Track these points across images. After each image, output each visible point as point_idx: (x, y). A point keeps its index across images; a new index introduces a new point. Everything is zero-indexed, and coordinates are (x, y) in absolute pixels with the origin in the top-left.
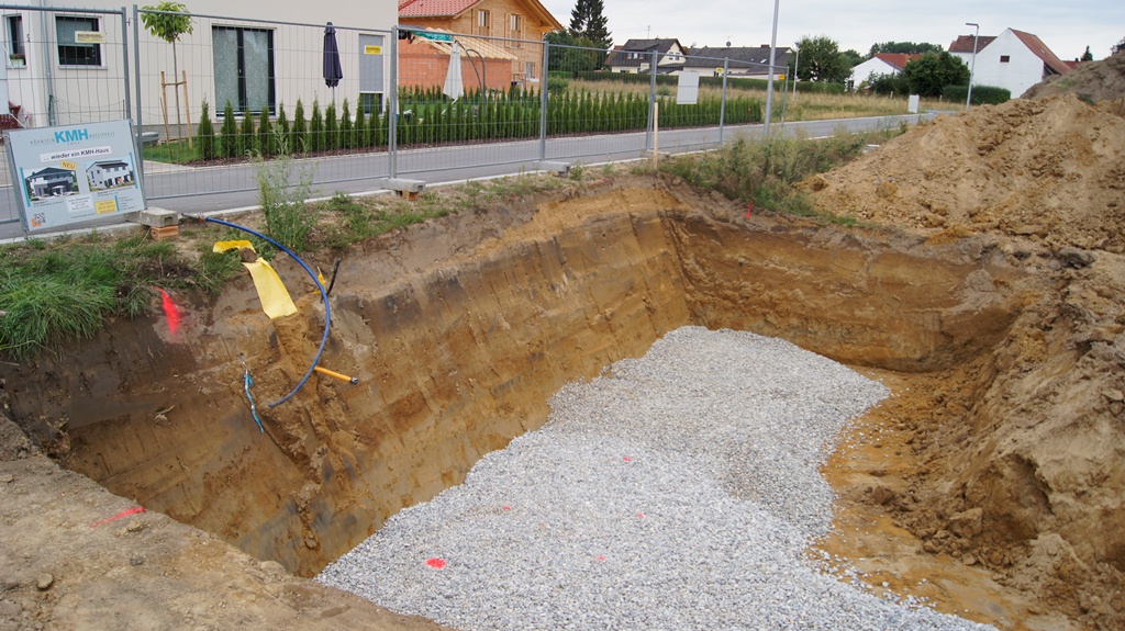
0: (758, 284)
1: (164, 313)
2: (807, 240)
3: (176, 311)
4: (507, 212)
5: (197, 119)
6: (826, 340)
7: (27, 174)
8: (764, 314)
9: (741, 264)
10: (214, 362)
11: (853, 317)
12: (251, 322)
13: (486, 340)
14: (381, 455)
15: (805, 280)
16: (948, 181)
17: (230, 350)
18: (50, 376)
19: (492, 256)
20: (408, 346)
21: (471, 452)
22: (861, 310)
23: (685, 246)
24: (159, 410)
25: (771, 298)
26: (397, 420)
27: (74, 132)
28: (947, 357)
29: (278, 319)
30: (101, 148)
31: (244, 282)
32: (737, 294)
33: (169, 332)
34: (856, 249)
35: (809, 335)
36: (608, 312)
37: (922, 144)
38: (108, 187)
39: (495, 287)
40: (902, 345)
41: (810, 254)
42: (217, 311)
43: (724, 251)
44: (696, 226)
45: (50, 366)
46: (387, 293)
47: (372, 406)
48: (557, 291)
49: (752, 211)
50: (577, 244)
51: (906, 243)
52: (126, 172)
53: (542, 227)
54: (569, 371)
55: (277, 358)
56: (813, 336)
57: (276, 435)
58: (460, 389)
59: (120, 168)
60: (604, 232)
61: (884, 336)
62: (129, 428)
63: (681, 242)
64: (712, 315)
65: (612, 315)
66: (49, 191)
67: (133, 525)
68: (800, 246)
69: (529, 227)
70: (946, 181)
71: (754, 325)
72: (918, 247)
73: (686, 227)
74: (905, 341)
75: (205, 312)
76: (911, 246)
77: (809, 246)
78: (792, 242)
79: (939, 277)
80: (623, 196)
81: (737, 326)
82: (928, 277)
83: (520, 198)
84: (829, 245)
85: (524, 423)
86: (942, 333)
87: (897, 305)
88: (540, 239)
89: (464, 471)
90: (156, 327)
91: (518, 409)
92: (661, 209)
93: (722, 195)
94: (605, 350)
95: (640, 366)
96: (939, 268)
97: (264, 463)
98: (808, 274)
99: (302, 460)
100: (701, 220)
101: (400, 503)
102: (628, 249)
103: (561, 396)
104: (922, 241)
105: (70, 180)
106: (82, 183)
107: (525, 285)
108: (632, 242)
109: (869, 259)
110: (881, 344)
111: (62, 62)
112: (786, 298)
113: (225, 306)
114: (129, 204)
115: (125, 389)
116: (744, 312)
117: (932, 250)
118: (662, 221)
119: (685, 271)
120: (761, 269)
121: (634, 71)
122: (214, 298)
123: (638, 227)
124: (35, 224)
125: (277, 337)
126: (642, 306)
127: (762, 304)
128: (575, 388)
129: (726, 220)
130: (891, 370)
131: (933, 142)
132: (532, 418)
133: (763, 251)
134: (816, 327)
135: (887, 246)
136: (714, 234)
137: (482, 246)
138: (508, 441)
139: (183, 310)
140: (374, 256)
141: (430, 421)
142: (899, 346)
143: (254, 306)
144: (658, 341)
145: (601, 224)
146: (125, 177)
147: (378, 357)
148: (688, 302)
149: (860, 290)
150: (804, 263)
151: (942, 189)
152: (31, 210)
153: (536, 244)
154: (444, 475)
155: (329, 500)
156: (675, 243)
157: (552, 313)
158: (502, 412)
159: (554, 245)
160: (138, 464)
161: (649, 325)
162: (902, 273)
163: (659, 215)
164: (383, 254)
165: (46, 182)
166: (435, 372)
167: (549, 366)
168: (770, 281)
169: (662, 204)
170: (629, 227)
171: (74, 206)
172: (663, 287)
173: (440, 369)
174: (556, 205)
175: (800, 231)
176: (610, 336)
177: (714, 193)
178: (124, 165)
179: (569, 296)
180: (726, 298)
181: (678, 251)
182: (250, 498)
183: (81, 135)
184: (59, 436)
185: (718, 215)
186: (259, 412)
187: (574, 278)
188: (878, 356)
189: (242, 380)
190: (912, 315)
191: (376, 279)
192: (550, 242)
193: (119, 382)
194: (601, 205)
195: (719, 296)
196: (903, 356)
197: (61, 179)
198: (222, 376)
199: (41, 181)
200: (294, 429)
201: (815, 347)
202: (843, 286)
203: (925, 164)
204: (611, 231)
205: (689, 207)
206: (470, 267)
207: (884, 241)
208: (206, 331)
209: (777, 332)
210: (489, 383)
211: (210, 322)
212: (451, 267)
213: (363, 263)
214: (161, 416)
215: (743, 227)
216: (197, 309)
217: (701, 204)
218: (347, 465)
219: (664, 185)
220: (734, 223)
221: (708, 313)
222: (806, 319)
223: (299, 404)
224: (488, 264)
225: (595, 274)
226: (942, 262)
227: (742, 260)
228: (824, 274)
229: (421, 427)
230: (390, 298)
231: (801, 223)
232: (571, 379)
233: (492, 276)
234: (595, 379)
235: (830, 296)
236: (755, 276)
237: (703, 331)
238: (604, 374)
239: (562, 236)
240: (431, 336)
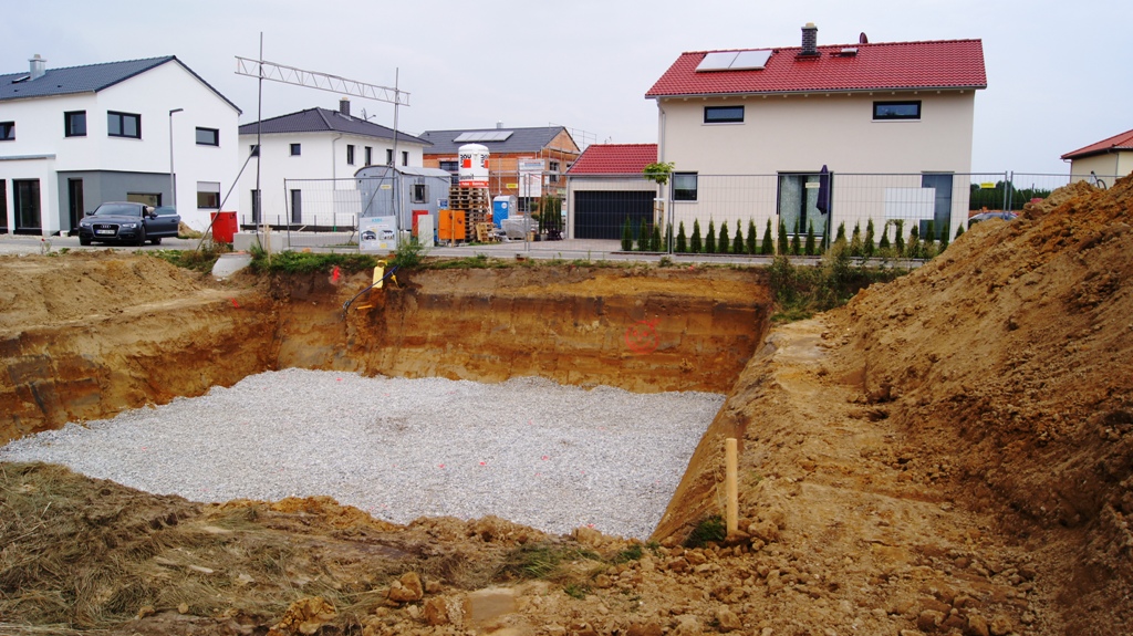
1: (333, 274)
3: (338, 275)
4: (557, 274)
7: (362, 232)
13: (488, 333)
19: (529, 295)
20: (434, 318)
21: (430, 372)
26: (406, 344)
30: (385, 225)
31: (369, 273)
33: (332, 281)
36: (624, 355)
38: (385, 239)
42: (353, 279)
48: (580, 328)
50: (622, 306)
53: (590, 288)
58: (449, 346)
60: (663, 305)
65: (627, 357)
66: (367, 238)
75: (348, 278)
80: (710, 285)
85: (478, 377)
88: (581, 294)
89: (418, 376)
90: (329, 278)
91: (484, 371)
105: (374, 235)
106: (377, 237)
107: (547, 317)
108: (705, 321)
111: (674, 199)
113: (358, 278)
114: (391, 246)
123: (718, 310)
124: (362, 248)
126: (676, 364)
132: (487, 377)
138: (459, 379)
141: (420, 350)
144: (674, 392)
145: (663, 298)
152: (361, 244)
153: (574, 297)
155: (345, 351)
157: (562, 338)
158: (470, 367)
159: (595, 301)
161: (673, 379)
163: (756, 306)
165: (367, 235)
170: (705, 308)
171: (374, 244)
176: (614, 369)
178: (391, 232)
179: (590, 334)
187: (607, 326)
197: (371, 235)
198: (340, 299)
204: (674, 305)
206: (505, 296)
208: (345, 284)
210: (473, 351)
211: (348, 281)
212: (488, 292)
213: (429, 278)
214: (314, 303)
216: (346, 276)
224: (525, 299)
229: (413, 350)
232: (544, 376)
239: (611, 299)
240: (451, 319)
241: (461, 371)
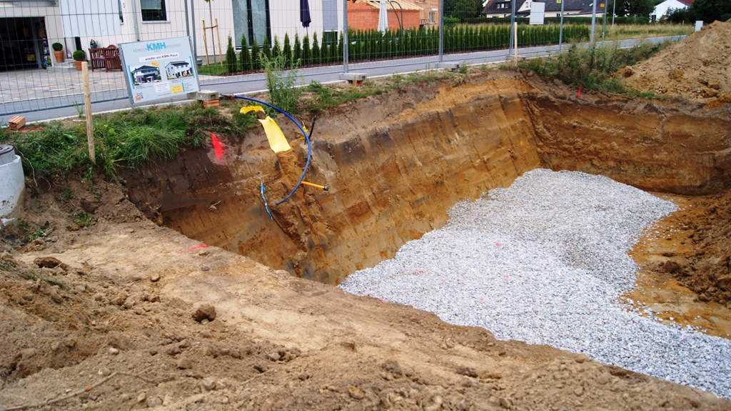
0: (586, 139)
1: (213, 147)
2: (620, 109)
3: (220, 146)
4: (419, 92)
5: (224, 51)
6: (634, 175)
7: (132, 69)
8: (591, 160)
9: (575, 127)
10: (243, 177)
11: (653, 160)
12: (264, 154)
13: (407, 172)
14: (343, 238)
15: (618, 136)
16: (720, 66)
17: (252, 170)
18: (150, 180)
19: (410, 120)
20: (358, 173)
21: (398, 240)
22: (658, 154)
23: (537, 116)
24: (212, 203)
25: (595, 149)
26: (353, 218)
27: (158, 44)
28: (719, 184)
29: (280, 153)
30: (173, 54)
31: (259, 130)
32: (572, 147)
33: (216, 158)
34: (654, 113)
35: (622, 173)
36: (485, 158)
37: (702, 42)
38: (178, 77)
39: (412, 140)
40: (687, 176)
41: (622, 118)
42: (244, 147)
43: (563, 119)
44: (544, 103)
45: (150, 174)
46: (345, 140)
47: (337, 208)
48: (452, 143)
49: (582, 91)
50: (464, 114)
51: (689, 108)
52: (188, 68)
53: (441, 102)
54: (460, 194)
55: (279, 176)
56: (625, 173)
57: (280, 222)
58: (391, 201)
59: (184, 66)
60: (482, 107)
61: (674, 171)
62: (195, 213)
63: (534, 114)
64: (555, 162)
65: (488, 160)
66: (145, 79)
67: (202, 252)
68: (615, 113)
69: (433, 102)
70: (719, 66)
71: (584, 167)
72: (698, 110)
73: (537, 104)
74: (689, 174)
75: (237, 147)
76: (693, 110)
77: (621, 113)
78: (610, 110)
79: (714, 130)
80: (494, 84)
81: (572, 168)
82: (705, 131)
83: (427, 85)
84: (635, 111)
85: (432, 224)
86: (716, 168)
87: (683, 150)
88: (440, 110)
89: (394, 251)
90: (209, 155)
91: (428, 215)
92: (520, 92)
93: (561, 81)
94: (484, 182)
95: (507, 192)
96: (714, 124)
97: (273, 238)
98: (621, 131)
99: (295, 237)
100: (547, 98)
101: (355, 268)
102: (499, 119)
103: (454, 209)
104: (701, 106)
105: (156, 73)
106: (163, 75)
107: (431, 139)
108: (501, 114)
109: (664, 120)
110: (672, 176)
111: (143, 20)
112: (606, 149)
113: (248, 144)
114: (190, 87)
115: (192, 189)
116: (577, 158)
117: (708, 112)
118: (521, 101)
119: (536, 133)
120: (588, 130)
121: (501, 16)
122: (242, 139)
123: (504, 104)
124: (137, 99)
125: (279, 164)
126: (508, 155)
127: (589, 153)
128: (464, 204)
129: (564, 98)
130: (680, 194)
131: (710, 40)
132: (437, 221)
133: (590, 118)
134: (627, 167)
135: (676, 110)
136: (556, 108)
137: (403, 114)
138: (421, 235)
139: (224, 145)
140: (336, 117)
141: (373, 219)
142: (685, 177)
143: (265, 145)
144: (519, 178)
145: (480, 101)
146: (188, 71)
147: (340, 179)
148: (539, 153)
149: (657, 141)
150: (618, 124)
151: (716, 71)
152: (135, 91)
153: (438, 113)
154: (382, 252)
155: (312, 262)
156: (530, 114)
157: (449, 157)
158: (418, 217)
159: (449, 114)
160: (201, 233)
161: (512, 168)
162: (686, 128)
163: (519, 96)
164: (342, 116)
165: (143, 74)
166: (375, 190)
167: (447, 190)
168: (595, 137)
169: (521, 89)
170: (499, 104)
171: (159, 89)
172: (522, 143)
173: (378, 188)
174: (450, 89)
175: (615, 103)
176: (487, 173)
177: (556, 80)
178: (186, 64)
179: (460, 147)
180: (565, 149)
181: (532, 120)
182: (266, 258)
183: (162, 46)
184: (156, 215)
185: (558, 95)
186: (270, 207)
187: (463, 136)
188: (670, 185)
189: (259, 188)
190: (694, 156)
191: (338, 131)
192: (447, 112)
193: (189, 186)
194: (480, 89)
195: (559, 148)
196: (688, 184)
197: (151, 73)
198: (248, 186)
199: (140, 74)
200: (290, 219)
201: (626, 180)
202: (645, 139)
203: (704, 56)
204: (486, 106)
205: (539, 90)
206: (396, 127)
207: (674, 107)
208: (238, 158)
209: (600, 171)
210: (409, 199)
211: (240, 153)
212: (384, 126)
213: (330, 121)
214: (213, 207)
215: (575, 102)
216: (232, 145)
217: (547, 88)
218: (322, 243)
219: (522, 77)
220: (570, 99)
221: (553, 160)
222: (620, 162)
223: (293, 203)
224: (407, 125)
225: (476, 134)
226: (715, 120)
227: (576, 124)
228: (632, 131)
229: (367, 223)
230: (347, 143)
231: (616, 98)
232: (461, 199)
233: (409, 133)
234: (477, 200)
235: (636, 146)
236: (584, 134)
237: (549, 172)
238: (483, 197)
239: (455, 109)
240: (372, 168)
241: (418, 226)
